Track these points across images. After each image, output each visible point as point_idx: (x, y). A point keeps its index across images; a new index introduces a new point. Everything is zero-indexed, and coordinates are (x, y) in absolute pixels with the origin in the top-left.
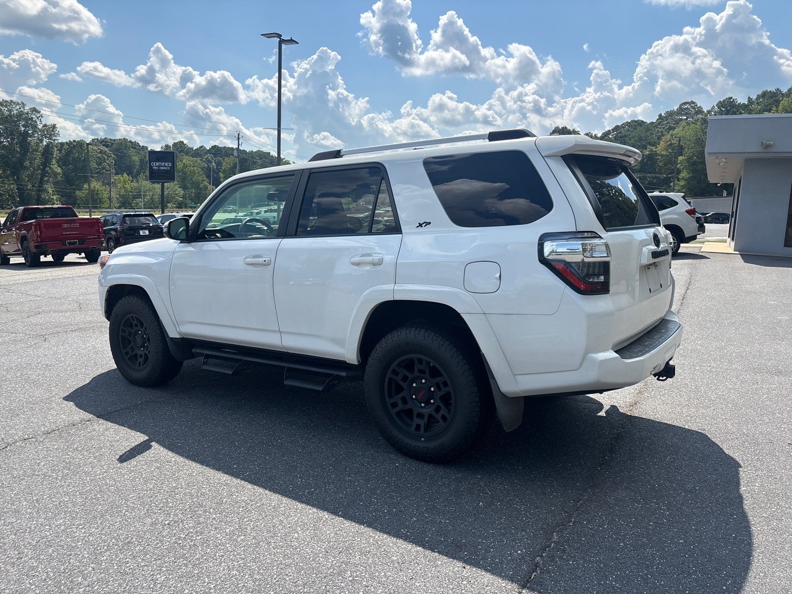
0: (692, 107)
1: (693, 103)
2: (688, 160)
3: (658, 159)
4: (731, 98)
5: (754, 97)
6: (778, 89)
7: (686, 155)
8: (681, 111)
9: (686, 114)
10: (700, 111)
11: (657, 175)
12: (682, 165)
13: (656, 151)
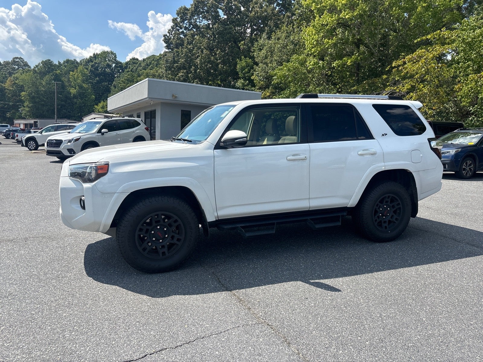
0: (21, 61)
1: (22, 59)
2: (29, 95)
3: (7, 92)
4: (50, 60)
5: (62, 62)
6: (75, 60)
7: (28, 91)
8: (14, 62)
9: (18, 65)
10: (26, 65)
11: (7, 103)
12: (25, 98)
13: (5, 87)
